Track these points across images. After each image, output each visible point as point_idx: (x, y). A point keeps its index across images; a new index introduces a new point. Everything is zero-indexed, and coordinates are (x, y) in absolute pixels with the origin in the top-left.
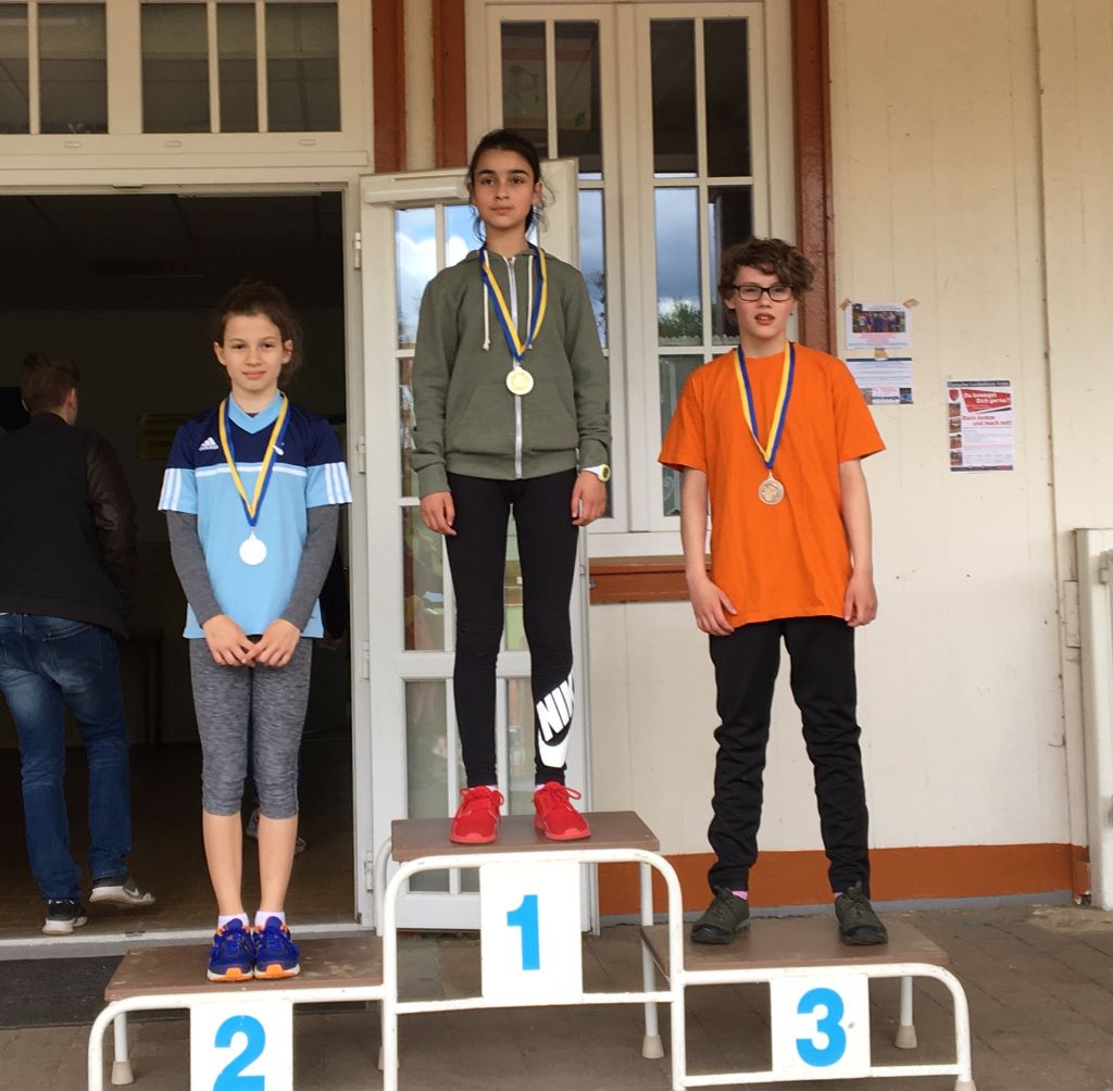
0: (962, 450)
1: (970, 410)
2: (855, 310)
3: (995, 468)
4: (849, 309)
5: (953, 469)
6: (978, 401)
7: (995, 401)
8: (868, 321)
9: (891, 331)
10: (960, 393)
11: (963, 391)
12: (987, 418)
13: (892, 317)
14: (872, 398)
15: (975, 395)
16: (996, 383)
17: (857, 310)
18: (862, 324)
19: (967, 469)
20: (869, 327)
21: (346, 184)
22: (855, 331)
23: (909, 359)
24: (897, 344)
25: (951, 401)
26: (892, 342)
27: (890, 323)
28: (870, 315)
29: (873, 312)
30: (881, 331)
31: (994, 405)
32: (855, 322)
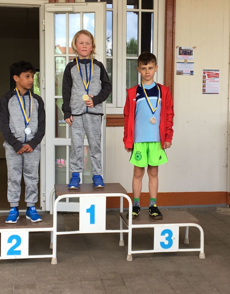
0: (206, 88)
1: (208, 77)
3: (214, 93)
4: (178, 48)
5: (203, 93)
6: (211, 75)
7: (215, 75)
8: (183, 52)
9: (189, 55)
10: (206, 73)
11: (207, 72)
12: (213, 80)
13: (189, 51)
14: (183, 73)
15: (210, 74)
16: (216, 70)
17: (180, 49)
18: (181, 53)
19: (207, 93)
20: (183, 54)
21: (40, 5)
22: (179, 55)
23: (193, 63)
24: (191, 59)
25: (204, 75)
26: (189, 58)
27: (189, 53)
29: (184, 50)
30: (186, 55)
31: (215, 76)
32: (180, 52)
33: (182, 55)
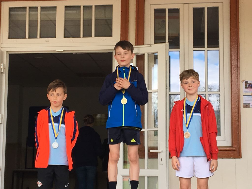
2: (246, 83)
8: (249, 85)
14: (250, 106)
17: (246, 82)
18: (248, 86)
22: (246, 88)
28: (250, 84)
32: (246, 86)
33: (248, 89)
